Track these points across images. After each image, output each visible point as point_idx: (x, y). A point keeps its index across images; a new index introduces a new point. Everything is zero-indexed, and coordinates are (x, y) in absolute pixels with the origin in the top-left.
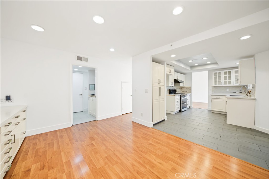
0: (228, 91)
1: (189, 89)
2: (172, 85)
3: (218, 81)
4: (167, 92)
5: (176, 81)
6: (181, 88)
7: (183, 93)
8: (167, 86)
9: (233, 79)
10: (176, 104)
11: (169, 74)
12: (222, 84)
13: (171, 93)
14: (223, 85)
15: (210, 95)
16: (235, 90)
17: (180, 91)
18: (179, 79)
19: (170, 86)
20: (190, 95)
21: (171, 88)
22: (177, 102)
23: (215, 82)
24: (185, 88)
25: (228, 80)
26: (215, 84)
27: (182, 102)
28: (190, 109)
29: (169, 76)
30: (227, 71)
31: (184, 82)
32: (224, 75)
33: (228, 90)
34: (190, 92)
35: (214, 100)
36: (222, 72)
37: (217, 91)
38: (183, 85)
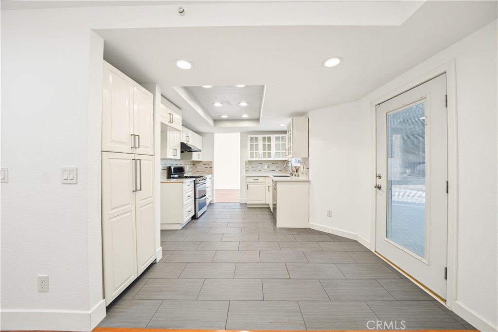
1: (209, 166)
2: (174, 155)
3: (254, 152)
4: (162, 174)
5: (185, 149)
6: (195, 163)
7: (199, 175)
8: (162, 159)
9: (273, 150)
10: (185, 202)
11: (169, 124)
12: (260, 157)
13: (172, 176)
14: (262, 160)
15: (243, 176)
16: (273, 167)
17: (191, 169)
18: (190, 144)
19: (169, 159)
20: (211, 177)
21: (174, 165)
22: (188, 198)
23: (251, 153)
24: (201, 164)
25: (267, 151)
26: (251, 158)
27: (197, 196)
28: (211, 206)
29: (168, 132)
31: (200, 151)
32: (263, 142)
33: (266, 167)
34: (211, 173)
35: (251, 186)
36: (260, 137)
37: (254, 169)
38: (199, 158)
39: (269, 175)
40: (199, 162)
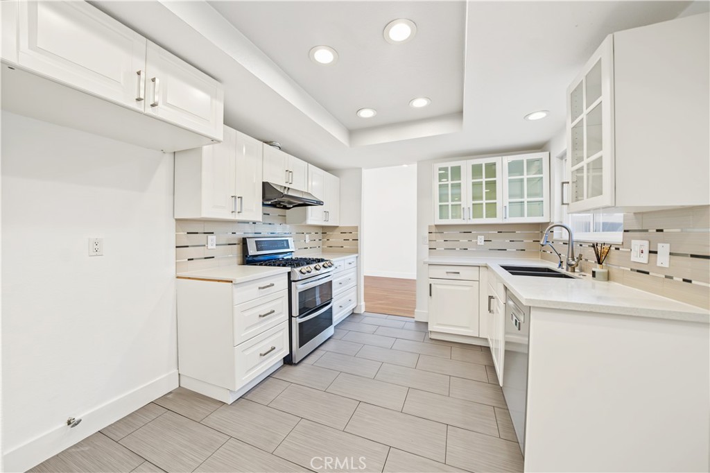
0: (483, 243)
1: (352, 237)
2: (232, 212)
3: (450, 203)
6: (321, 230)
9: (503, 197)
12: (466, 217)
13: (249, 258)
14: (469, 222)
15: (425, 263)
16: (502, 241)
17: (317, 243)
18: (294, 188)
20: (354, 260)
23: (440, 206)
24: (337, 233)
25: (484, 201)
26: (441, 217)
28: (357, 319)
30: (483, 161)
31: (321, 203)
32: (473, 179)
33: (480, 240)
34: (356, 251)
35: (438, 287)
36: (466, 167)
37: (450, 245)
38: (327, 221)
39: (489, 264)
40: (334, 228)
